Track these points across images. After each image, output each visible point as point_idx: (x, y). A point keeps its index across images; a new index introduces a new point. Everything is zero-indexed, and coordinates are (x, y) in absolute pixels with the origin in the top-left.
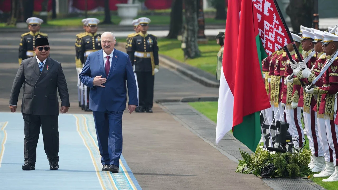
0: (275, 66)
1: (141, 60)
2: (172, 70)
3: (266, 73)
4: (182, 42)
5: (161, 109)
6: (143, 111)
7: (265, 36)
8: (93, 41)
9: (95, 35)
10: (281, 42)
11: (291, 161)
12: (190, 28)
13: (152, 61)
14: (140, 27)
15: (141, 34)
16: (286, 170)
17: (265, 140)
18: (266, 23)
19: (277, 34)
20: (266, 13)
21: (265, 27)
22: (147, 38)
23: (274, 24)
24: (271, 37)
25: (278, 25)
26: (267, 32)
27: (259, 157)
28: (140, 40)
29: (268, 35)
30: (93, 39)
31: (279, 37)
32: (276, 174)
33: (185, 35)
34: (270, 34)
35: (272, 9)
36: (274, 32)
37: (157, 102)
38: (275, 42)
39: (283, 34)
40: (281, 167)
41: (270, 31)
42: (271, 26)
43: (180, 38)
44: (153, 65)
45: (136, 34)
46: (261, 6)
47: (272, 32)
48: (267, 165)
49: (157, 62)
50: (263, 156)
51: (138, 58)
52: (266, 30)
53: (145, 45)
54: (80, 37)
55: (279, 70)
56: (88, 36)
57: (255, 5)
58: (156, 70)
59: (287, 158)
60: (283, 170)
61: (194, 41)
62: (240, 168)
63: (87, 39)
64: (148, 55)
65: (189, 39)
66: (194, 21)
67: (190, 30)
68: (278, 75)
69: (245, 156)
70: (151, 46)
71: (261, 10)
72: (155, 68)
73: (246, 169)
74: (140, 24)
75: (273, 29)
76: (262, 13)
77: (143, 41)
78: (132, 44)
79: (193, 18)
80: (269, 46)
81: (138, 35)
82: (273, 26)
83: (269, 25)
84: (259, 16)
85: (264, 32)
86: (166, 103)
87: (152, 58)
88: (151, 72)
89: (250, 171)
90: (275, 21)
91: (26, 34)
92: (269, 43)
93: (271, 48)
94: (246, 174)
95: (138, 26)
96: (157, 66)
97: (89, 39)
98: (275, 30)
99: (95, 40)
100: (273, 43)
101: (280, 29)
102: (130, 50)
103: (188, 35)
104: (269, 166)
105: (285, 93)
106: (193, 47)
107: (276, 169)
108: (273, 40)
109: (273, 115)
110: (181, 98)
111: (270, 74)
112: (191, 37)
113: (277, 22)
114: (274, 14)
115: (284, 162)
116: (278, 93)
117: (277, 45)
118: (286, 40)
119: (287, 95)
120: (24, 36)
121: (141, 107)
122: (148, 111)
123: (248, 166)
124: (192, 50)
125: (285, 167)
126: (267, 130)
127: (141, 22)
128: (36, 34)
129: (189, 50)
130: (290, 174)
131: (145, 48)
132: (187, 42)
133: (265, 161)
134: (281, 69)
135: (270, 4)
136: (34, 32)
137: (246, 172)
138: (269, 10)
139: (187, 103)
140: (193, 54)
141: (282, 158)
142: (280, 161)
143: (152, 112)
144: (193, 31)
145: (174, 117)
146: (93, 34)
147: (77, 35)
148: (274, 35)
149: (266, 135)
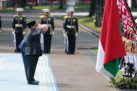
0: (130, 35)
1: (70, 29)
2: (88, 33)
3: (126, 38)
4: (94, 19)
5: (80, 53)
6: (70, 54)
7: (123, 22)
8: (47, 20)
9: (48, 17)
10: (130, 24)
11: (134, 81)
12: (98, 12)
13: (75, 30)
14: (70, 14)
15: (70, 17)
16: (131, 86)
17: (125, 70)
18: (123, 15)
19: (128, 21)
20: (123, 11)
21: (123, 17)
22: (73, 19)
23: (127, 16)
24: (126, 22)
25: (129, 17)
26: (124, 20)
27: (119, 79)
28: (69, 20)
29: (124, 21)
30: (47, 19)
31: (129, 22)
32: (127, 88)
33: (96, 15)
34: (125, 21)
35: (126, 9)
36: (127, 20)
37: (78, 49)
38: (127, 25)
39: (131, 21)
40: (129, 84)
41: (125, 19)
42: (125, 17)
43: (93, 17)
44: (75, 32)
45: (68, 17)
46: (121, 7)
47: (126, 20)
48: (122, 83)
49: (77, 30)
50: (121, 79)
51: (68, 28)
52: (123, 19)
53: (72, 22)
54: (41, 18)
55: (132, 37)
56: (44, 18)
57: (118, 7)
58: (77, 34)
59: (132, 80)
60: (130, 86)
61: (100, 19)
62: (110, 85)
63: (44, 19)
64: (73, 27)
65: (97, 17)
66: (100, 9)
67: (98, 13)
68: (132, 39)
69: (112, 79)
70: (74, 23)
71: (120, 9)
72: (76, 33)
73: (113, 85)
74: (70, 12)
75: (126, 18)
76: (121, 11)
77: (71, 20)
78: (66, 21)
79: (99, 8)
80: (124, 26)
81: (69, 17)
82: (126, 17)
83: (124, 16)
84: (120, 12)
85: (122, 20)
86: (82, 50)
87: (75, 28)
88: (74, 35)
89: (114, 86)
90: (127, 15)
91: (16, 16)
92: (124, 25)
93: (125, 27)
94: (112, 88)
95: (69, 13)
96: (77, 32)
97: (45, 19)
98: (127, 19)
99: (48, 20)
100: (126, 25)
101: (130, 18)
102: (65, 24)
103: (97, 15)
104: (123, 84)
105: (134, 48)
106: (99, 22)
107: (126, 85)
108: (126, 23)
109: (129, 58)
110: (90, 47)
111: (127, 39)
112: (98, 17)
113: (128, 15)
114: (127, 11)
115: (131, 82)
116: (131, 48)
117: (128, 26)
118: (132, 24)
119: (135, 49)
120: (14, 17)
121: (69, 52)
122: (73, 54)
123: (114, 83)
124: (98, 23)
125: (131, 85)
126: (126, 65)
127: (70, 11)
128: (20, 16)
129: (97, 23)
130: (133, 88)
131: (72, 24)
132: (96, 19)
133: (121, 82)
134: (133, 36)
135: (125, 7)
136: (19, 15)
137: (113, 86)
138: (125, 9)
139: (93, 50)
140: (99, 25)
141: (130, 80)
142: (129, 81)
143: (75, 54)
144: (99, 14)
145: (85, 57)
146: (47, 16)
147: (40, 17)
148: (127, 21)
149: (125, 68)
